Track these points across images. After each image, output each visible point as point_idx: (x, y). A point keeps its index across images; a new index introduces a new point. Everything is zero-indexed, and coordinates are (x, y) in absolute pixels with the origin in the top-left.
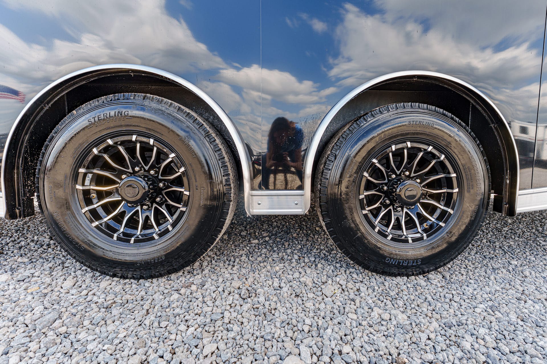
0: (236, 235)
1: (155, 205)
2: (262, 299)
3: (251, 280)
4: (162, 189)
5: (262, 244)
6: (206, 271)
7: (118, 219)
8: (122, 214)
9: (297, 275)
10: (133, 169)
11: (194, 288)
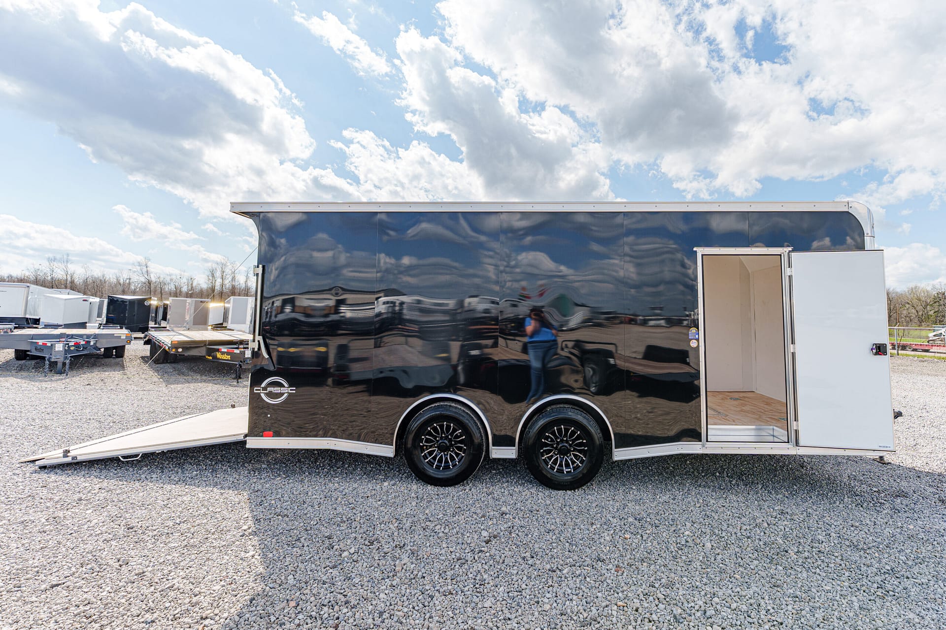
1: (450, 452)
2: (496, 495)
3: (491, 489)
4: (453, 445)
5: (498, 473)
7: (434, 458)
8: (436, 456)
9: (513, 488)
10: (442, 435)
11: (467, 491)
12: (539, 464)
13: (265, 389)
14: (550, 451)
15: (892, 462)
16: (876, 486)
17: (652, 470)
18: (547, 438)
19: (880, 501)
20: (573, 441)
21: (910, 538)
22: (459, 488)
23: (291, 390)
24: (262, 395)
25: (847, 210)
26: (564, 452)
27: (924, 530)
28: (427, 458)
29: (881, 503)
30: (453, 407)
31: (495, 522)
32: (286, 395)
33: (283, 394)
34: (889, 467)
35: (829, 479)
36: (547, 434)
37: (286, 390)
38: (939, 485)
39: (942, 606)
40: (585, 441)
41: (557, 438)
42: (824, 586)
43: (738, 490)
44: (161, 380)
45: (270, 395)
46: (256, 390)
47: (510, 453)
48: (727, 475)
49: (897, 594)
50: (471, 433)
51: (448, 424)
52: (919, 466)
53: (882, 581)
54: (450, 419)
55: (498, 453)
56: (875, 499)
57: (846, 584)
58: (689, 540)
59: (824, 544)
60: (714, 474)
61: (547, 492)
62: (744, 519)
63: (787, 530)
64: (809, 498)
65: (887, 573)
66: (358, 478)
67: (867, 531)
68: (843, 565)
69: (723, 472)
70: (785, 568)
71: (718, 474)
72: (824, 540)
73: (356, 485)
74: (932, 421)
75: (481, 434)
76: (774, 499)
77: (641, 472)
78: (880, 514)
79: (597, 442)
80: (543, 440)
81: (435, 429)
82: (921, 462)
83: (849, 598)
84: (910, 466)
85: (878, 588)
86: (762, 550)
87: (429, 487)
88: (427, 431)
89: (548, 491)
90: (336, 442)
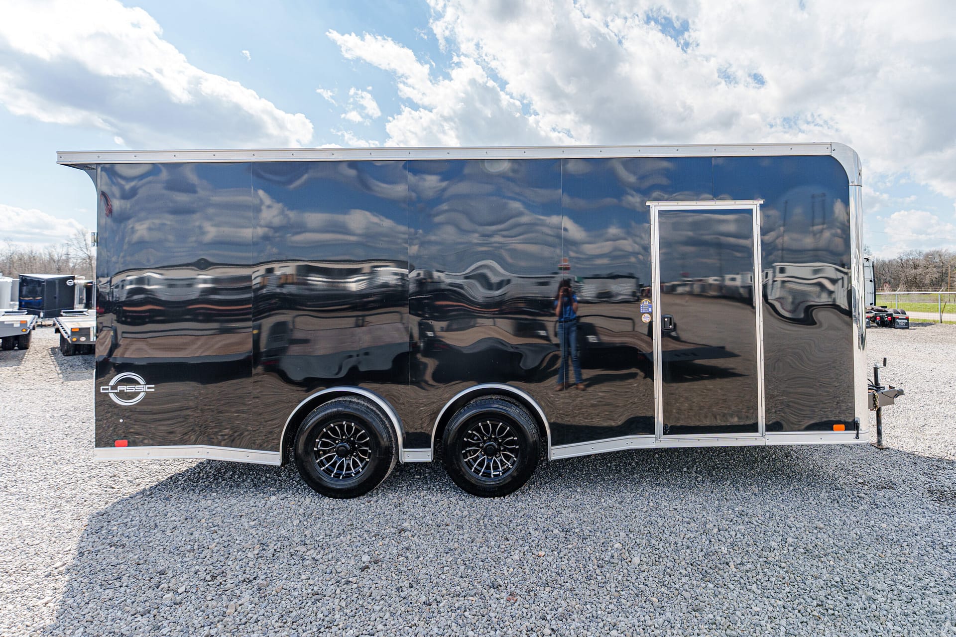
0: (406, 472)
1: (353, 457)
4: (356, 448)
5: (421, 479)
6: (380, 495)
7: (333, 465)
8: (335, 463)
10: (342, 437)
11: (372, 502)
12: (460, 468)
13: (114, 387)
14: (475, 451)
15: (892, 447)
16: (861, 477)
17: (611, 467)
18: (471, 436)
19: (860, 495)
20: (503, 438)
21: (878, 539)
22: (364, 499)
23: (149, 388)
24: (112, 396)
25: (829, 153)
26: (491, 452)
27: (897, 529)
28: (324, 466)
29: (860, 498)
30: (354, 402)
31: (386, 543)
32: (142, 395)
33: (138, 393)
34: (886, 453)
35: (812, 470)
36: (470, 432)
37: (143, 388)
38: (934, 473)
39: (885, 626)
40: (516, 438)
41: (483, 435)
42: (753, 607)
43: (702, 489)
44: (61, 376)
45: (122, 395)
46: (103, 389)
47: (424, 455)
48: (697, 469)
49: (836, 613)
50: (376, 434)
51: (349, 423)
52: (920, 450)
53: (825, 596)
54: (349, 417)
55: (410, 456)
56: (855, 493)
57: (781, 603)
58: (616, 555)
59: (776, 551)
60: (680, 470)
61: (470, 500)
62: (693, 524)
63: (739, 535)
64: (780, 495)
65: (835, 586)
66: (242, 492)
67: (830, 534)
68: (787, 578)
69: (693, 467)
70: (717, 586)
71: (685, 469)
72: (776, 547)
73: (234, 501)
74: (952, 396)
75: (389, 434)
76: (740, 497)
77: (596, 470)
78: (855, 510)
79: (531, 440)
80: (465, 439)
81: (333, 430)
82: (923, 445)
83: (778, 622)
84: (909, 451)
85: (818, 605)
86: (699, 563)
87: (327, 500)
88: (322, 433)
89: (472, 499)
90: (208, 450)
